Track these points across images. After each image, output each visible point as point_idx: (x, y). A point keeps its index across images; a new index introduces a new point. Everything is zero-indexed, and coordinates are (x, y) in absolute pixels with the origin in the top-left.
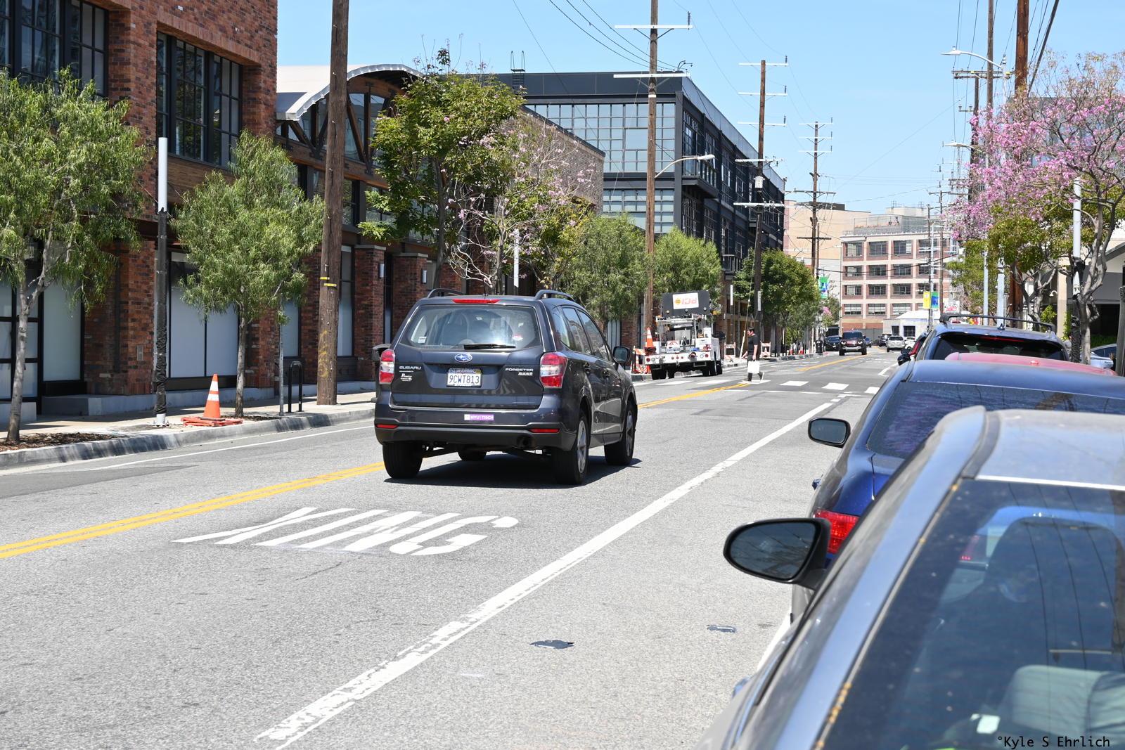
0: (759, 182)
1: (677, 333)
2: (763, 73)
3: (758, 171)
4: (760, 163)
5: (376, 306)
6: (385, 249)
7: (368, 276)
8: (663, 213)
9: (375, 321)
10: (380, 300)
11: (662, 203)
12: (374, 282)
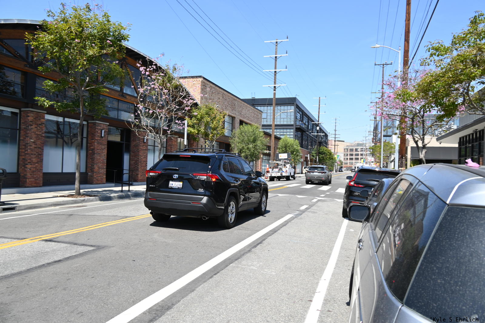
0: (318, 128)
1: (279, 166)
2: (320, 100)
3: (317, 125)
4: (318, 123)
5: (98, 149)
6: (108, 124)
7: (93, 135)
8: (290, 135)
9: (97, 157)
10: (103, 147)
11: (290, 132)
12: (97, 138)
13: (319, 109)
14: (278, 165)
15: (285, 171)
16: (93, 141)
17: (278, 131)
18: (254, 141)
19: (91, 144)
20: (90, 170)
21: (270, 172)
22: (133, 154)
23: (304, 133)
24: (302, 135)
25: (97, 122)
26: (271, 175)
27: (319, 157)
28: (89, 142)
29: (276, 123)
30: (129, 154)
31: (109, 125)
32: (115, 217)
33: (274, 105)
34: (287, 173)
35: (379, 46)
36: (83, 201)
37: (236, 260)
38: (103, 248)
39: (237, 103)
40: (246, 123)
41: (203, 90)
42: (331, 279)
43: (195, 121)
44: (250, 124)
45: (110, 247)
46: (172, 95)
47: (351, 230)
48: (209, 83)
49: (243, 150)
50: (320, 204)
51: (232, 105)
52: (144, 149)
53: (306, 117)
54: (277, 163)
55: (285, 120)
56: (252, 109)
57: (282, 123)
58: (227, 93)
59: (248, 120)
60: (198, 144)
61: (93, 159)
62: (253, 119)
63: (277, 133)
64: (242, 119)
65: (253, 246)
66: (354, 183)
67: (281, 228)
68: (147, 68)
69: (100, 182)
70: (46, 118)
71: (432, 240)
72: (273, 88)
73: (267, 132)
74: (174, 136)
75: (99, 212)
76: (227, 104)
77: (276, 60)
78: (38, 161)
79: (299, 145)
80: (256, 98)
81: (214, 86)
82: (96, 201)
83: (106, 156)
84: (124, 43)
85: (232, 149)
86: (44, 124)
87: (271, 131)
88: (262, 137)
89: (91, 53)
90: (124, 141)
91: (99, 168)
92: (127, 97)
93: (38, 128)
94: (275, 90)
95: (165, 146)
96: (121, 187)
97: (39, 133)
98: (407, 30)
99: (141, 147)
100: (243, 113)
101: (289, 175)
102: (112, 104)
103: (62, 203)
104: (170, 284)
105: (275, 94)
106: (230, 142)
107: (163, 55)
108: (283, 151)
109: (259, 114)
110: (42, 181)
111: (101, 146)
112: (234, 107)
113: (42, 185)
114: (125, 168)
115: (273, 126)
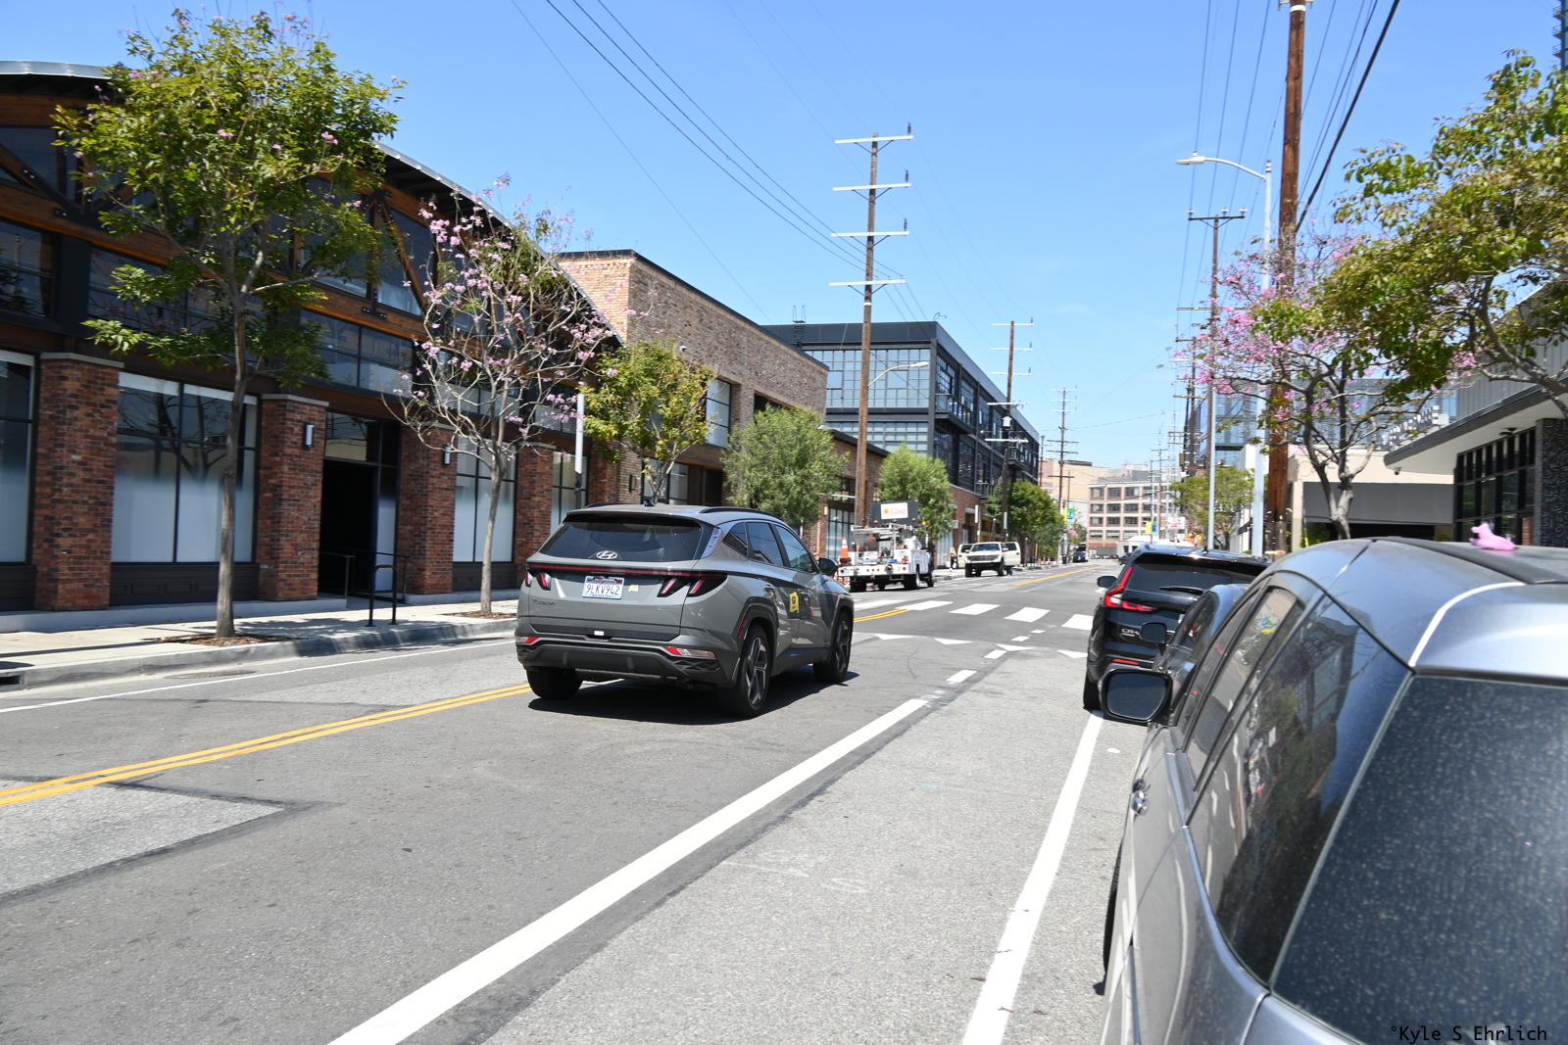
0: (1007, 422)
1: (882, 544)
2: (1012, 332)
3: (1005, 412)
4: (1008, 406)
5: (294, 487)
6: (326, 404)
7: (278, 440)
8: (917, 443)
9: (288, 511)
10: (310, 479)
11: (917, 434)
12: (288, 451)
13: (1011, 359)
14: (879, 540)
15: (899, 560)
16: (278, 459)
17: (877, 429)
18: (802, 462)
19: (270, 468)
20: (267, 554)
21: (853, 562)
22: (408, 502)
23: (962, 437)
24: (956, 443)
25: (291, 397)
26: (855, 572)
27: (1010, 516)
28: (264, 463)
29: (871, 405)
30: (393, 504)
31: (328, 409)
32: (349, 709)
33: (864, 346)
34: (907, 566)
35: (1201, 158)
36: (244, 655)
37: (741, 846)
38: (305, 809)
39: (745, 339)
40: (776, 405)
41: (635, 296)
42: (1045, 908)
43: (611, 397)
44: (788, 408)
45: (330, 806)
46: (534, 310)
47: (1111, 750)
48: (654, 274)
49: (766, 492)
50: (1011, 665)
51: (731, 347)
52: (445, 486)
53: (970, 385)
54: (875, 535)
55: (902, 393)
56: (795, 359)
57: (891, 405)
58: (714, 307)
59: (782, 393)
60: (619, 473)
61: (276, 519)
62: (796, 390)
63: (877, 435)
64: (762, 390)
65: (794, 802)
66: (1123, 599)
67: (887, 742)
68: (453, 224)
69: (297, 594)
70: (121, 384)
71: (1363, 782)
72: (863, 290)
73: (842, 434)
74: (541, 444)
75: (296, 690)
76: (715, 343)
77: (872, 202)
78: (95, 525)
79: (946, 477)
80: (809, 321)
81: (672, 284)
82: (286, 654)
83: (319, 507)
84: (381, 143)
85: (729, 488)
86: (115, 402)
87: (856, 429)
88: (825, 448)
89: (269, 171)
90: (377, 461)
91: (296, 547)
92: (390, 317)
93: (97, 416)
94: (868, 298)
95: (512, 478)
96: (368, 611)
97: (98, 434)
98: (1292, 110)
99: (435, 481)
100: (764, 372)
101: (914, 571)
102: (339, 338)
103: (174, 663)
104: (525, 925)
105: (868, 310)
106: (723, 465)
107: (507, 181)
108: (894, 493)
109: (819, 378)
110: (108, 591)
111: (301, 476)
112: (736, 350)
113: (107, 602)
114: (379, 550)
115: (863, 413)
